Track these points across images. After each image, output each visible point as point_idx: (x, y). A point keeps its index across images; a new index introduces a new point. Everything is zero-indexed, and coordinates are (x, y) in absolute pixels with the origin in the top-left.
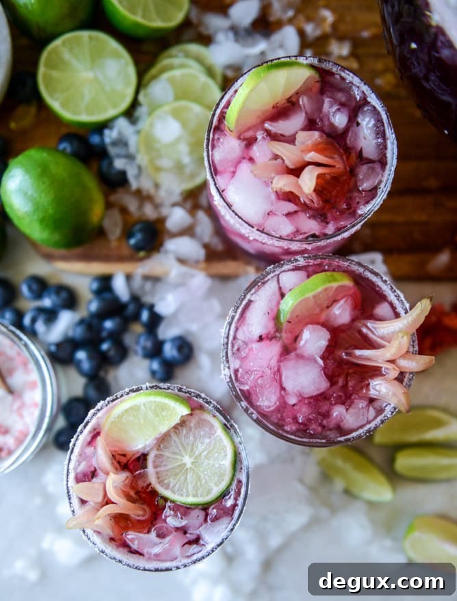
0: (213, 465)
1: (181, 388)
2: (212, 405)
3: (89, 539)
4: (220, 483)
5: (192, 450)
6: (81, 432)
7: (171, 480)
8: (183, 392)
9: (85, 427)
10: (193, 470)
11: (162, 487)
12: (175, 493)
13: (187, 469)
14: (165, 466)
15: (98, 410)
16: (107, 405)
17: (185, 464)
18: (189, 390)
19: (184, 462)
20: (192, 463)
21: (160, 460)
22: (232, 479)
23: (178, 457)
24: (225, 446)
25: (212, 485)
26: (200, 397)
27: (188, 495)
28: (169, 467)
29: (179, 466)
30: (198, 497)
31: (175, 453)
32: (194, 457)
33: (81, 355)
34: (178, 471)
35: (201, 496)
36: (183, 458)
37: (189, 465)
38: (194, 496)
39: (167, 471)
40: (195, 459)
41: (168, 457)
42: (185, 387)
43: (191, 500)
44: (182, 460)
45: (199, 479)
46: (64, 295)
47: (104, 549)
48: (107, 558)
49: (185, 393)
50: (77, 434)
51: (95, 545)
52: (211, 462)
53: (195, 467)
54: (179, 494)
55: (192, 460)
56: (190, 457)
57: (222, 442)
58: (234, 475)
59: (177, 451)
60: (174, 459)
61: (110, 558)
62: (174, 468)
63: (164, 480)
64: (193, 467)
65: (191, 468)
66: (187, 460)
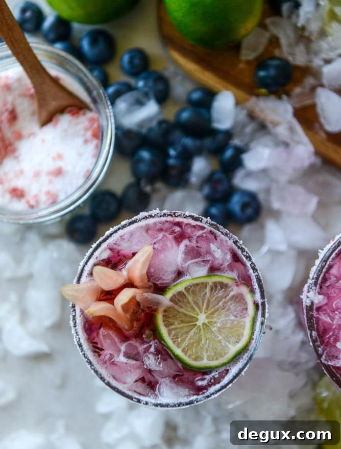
0: (220, 342)
1: (237, 241)
2: (256, 274)
3: (75, 327)
4: (213, 360)
5: (212, 314)
6: (124, 227)
7: (176, 323)
8: (237, 246)
9: (130, 224)
10: (200, 329)
12: (169, 336)
13: (196, 325)
14: (181, 307)
15: (151, 216)
16: (161, 216)
17: (197, 319)
18: (244, 247)
19: (199, 317)
20: (204, 324)
22: (224, 364)
23: (196, 309)
25: (205, 356)
26: (250, 260)
27: (178, 346)
28: (183, 310)
29: (191, 317)
30: (186, 354)
31: (197, 304)
33: (145, 155)
34: (187, 319)
35: (189, 356)
36: (200, 314)
37: (199, 323)
38: (183, 351)
39: (179, 312)
40: (209, 322)
41: (189, 302)
42: (241, 242)
43: (178, 352)
44: (198, 314)
45: (200, 340)
46: (160, 86)
47: (83, 344)
48: (81, 353)
49: (239, 248)
50: (119, 226)
51: (78, 335)
52: (220, 337)
53: (204, 329)
54: (172, 339)
55: (206, 321)
56: (207, 317)
57: (244, 329)
58: (229, 362)
59: (200, 304)
60: (193, 308)
61: (84, 354)
62: (185, 315)
65: (200, 326)
66: (202, 318)
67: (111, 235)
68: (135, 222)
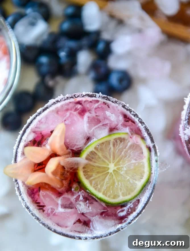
0: (129, 181)
1: (125, 105)
2: (144, 126)
3: (20, 195)
4: (126, 195)
5: (119, 162)
6: (40, 114)
7: (94, 175)
9: (44, 110)
10: (112, 175)
11: (85, 175)
12: (91, 185)
13: (108, 173)
14: (95, 162)
15: (58, 101)
16: (65, 100)
17: (109, 169)
18: (130, 108)
20: (114, 171)
21: (93, 156)
22: (136, 196)
23: (106, 161)
24: (144, 172)
25: (120, 193)
26: (137, 117)
27: (99, 191)
28: (96, 164)
29: (104, 168)
30: (106, 196)
31: (106, 157)
32: (117, 167)
34: (101, 170)
35: (109, 197)
36: (110, 164)
37: (111, 171)
38: (104, 194)
39: (94, 166)
41: (99, 158)
42: (128, 105)
43: (100, 195)
44: (108, 165)
45: (114, 183)
47: (29, 206)
48: (29, 213)
49: (127, 110)
50: (36, 114)
51: (24, 201)
52: (128, 178)
54: (94, 187)
55: (115, 168)
56: (115, 165)
57: (144, 168)
58: (138, 194)
59: (108, 156)
60: (103, 161)
61: (32, 214)
62: (99, 167)
63: (88, 172)
64: (113, 174)
65: (111, 173)
66: (112, 167)
67: (31, 122)
68: (47, 108)
